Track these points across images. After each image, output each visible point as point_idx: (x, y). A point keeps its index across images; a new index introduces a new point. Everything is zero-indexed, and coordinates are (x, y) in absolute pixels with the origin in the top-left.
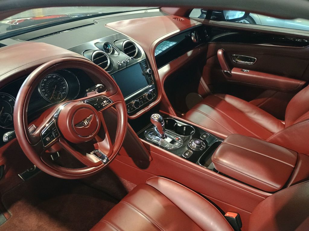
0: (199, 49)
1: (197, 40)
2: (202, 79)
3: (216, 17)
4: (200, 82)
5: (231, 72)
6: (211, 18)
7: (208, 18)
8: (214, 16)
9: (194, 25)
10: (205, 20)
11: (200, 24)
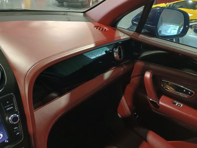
0: (122, 69)
1: (120, 57)
2: (123, 98)
3: (148, 31)
4: (121, 101)
5: (159, 102)
6: (143, 31)
7: (138, 31)
8: (146, 30)
9: (119, 39)
10: (134, 33)
11: (128, 38)
